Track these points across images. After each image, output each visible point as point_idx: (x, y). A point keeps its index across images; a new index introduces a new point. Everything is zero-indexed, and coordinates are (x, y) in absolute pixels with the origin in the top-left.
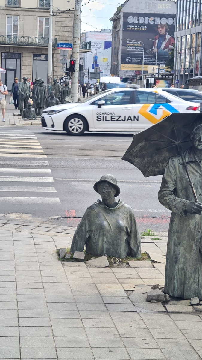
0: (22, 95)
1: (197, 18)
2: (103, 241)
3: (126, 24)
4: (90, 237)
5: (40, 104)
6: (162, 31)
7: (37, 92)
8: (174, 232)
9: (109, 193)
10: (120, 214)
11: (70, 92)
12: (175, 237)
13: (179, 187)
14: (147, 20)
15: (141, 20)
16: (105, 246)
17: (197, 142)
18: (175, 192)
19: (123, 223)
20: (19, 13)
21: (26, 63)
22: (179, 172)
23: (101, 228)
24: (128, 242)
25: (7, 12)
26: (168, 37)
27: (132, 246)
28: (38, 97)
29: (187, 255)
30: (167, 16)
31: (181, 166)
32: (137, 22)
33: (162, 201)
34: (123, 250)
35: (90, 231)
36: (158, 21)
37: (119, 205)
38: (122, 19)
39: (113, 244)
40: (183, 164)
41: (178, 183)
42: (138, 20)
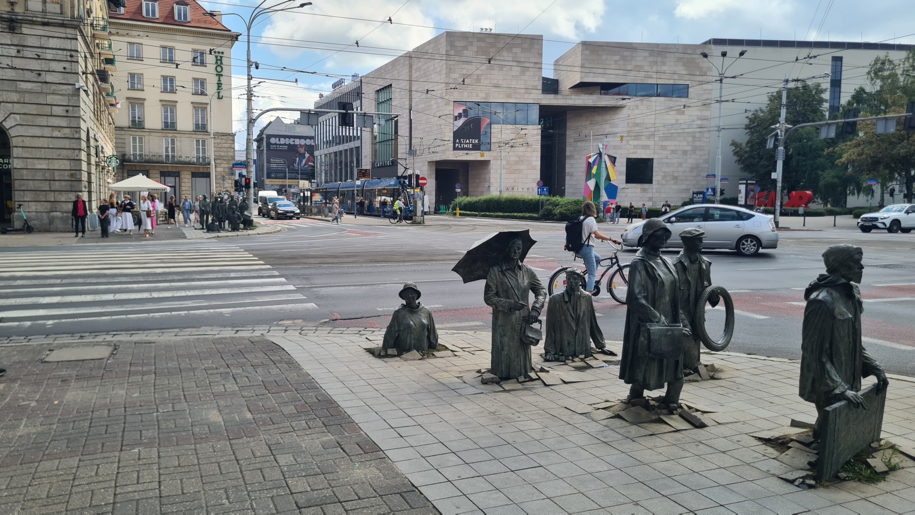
0: (203, 210)
1: (331, 139)
2: (411, 338)
3: (269, 144)
4: (398, 335)
5: (221, 218)
6: (302, 150)
7: (218, 208)
8: (499, 326)
9: (413, 297)
10: (422, 314)
11: (248, 207)
12: (500, 330)
13: (500, 290)
14: (287, 141)
15: (283, 141)
16: (413, 342)
17: (513, 254)
18: (497, 294)
19: (425, 321)
20: (176, 135)
21: (185, 180)
22: (499, 277)
23: (409, 326)
24: (428, 337)
25: (164, 135)
26: (307, 155)
27: (432, 340)
28: (219, 212)
29: (511, 344)
30: (305, 138)
31: (500, 273)
32: (279, 143)
33: (489, 302)
34: (425, 344)
35: (399, 330)
36: (297, 142)
37: (420, 307)
38: (265, 140)
39: (418, 340)
40: (502, 272)
41: (499, 286)
42: (279, 141)
